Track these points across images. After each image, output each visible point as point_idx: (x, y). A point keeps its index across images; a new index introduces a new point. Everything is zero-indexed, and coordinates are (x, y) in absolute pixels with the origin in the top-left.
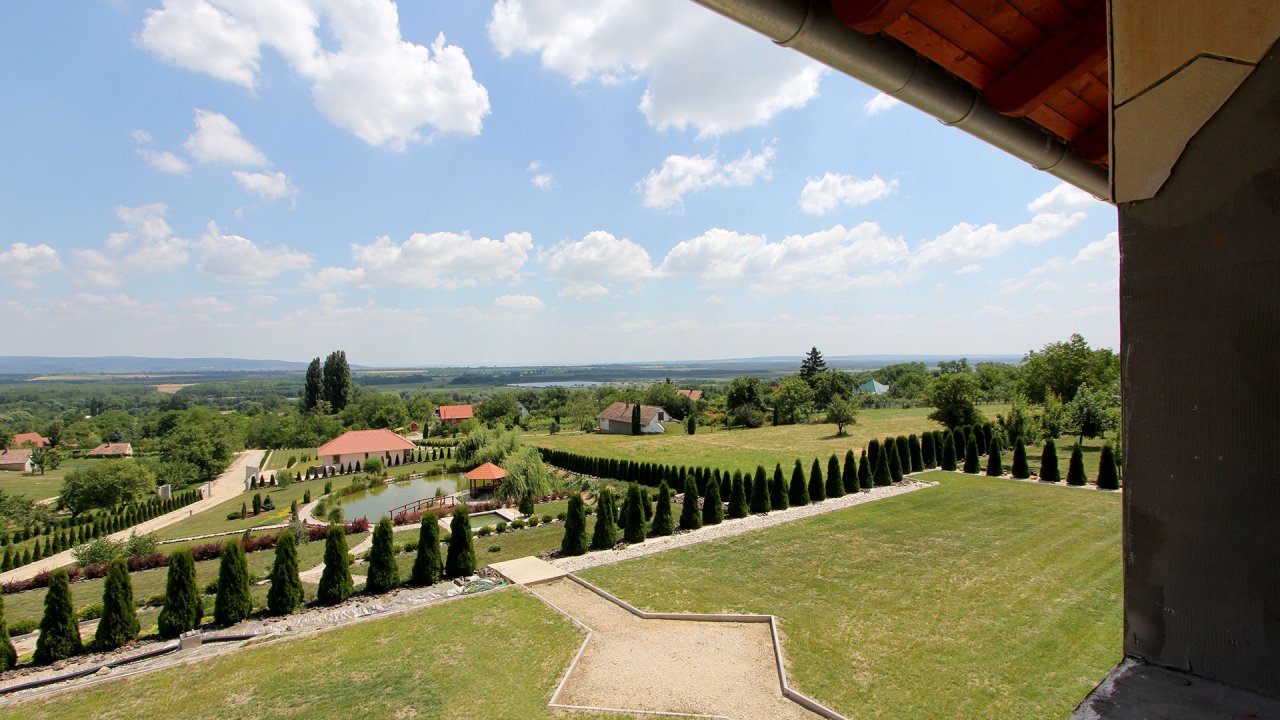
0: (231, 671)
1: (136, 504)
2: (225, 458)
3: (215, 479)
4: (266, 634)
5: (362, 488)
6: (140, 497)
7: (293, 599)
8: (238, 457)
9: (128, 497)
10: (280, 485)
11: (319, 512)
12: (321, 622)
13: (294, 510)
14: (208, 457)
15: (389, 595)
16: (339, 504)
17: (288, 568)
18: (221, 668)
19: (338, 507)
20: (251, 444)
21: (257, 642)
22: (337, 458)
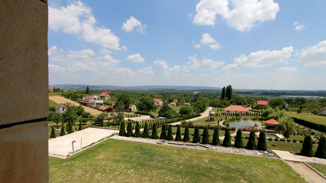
0: (205, 154)
1: (190, 115)
2: (205, 108)
3: (203, 112)
4: (212, 148)
5: (234, 120)
7: (217, 142)
8: (208, 108)
9: (189, 113)
10: (216, 116)
11: (224, 123)
12: (223, 150)
13: (218, 122)
14: (202, 107)
15: (240, 149)
16: (228, 122)
17: (216, 134)
18: (202, 153)
19: (228, 123)
20: (210, 106)
21: (210, 150)
22: (228, 111)
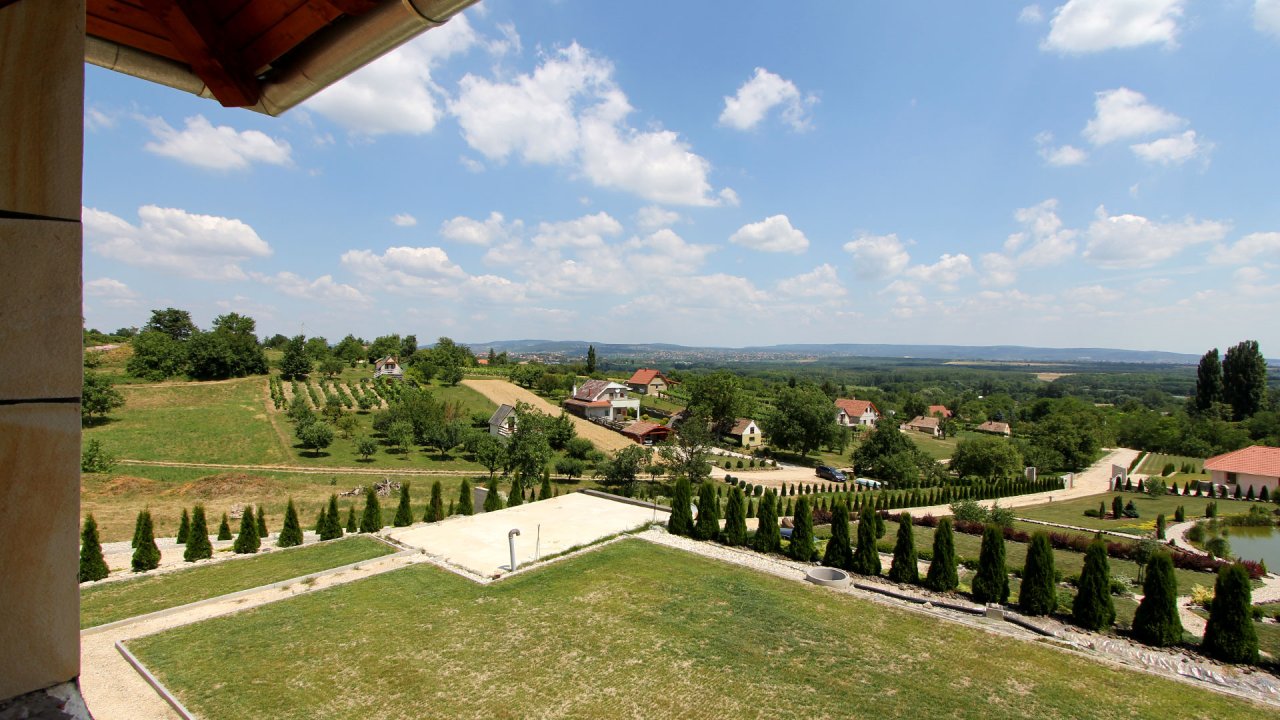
0: (1019, 658)
1: (1006, 479)
2: (1090, 453)
3: (1080, 471)
4: (1064, 639)
5: (1266, 524)
6: (1010, 473)
8: (1107, 453)
9: (999, 471)
10: (1149, 493)
11: (1193, 536)
12: (1131, 657)
13: (1161, 524)
14: (1073, 448)
15: (1238, 670)
16: (1225, 534)
18: (1012, 650)
19: (1220, 537)
20: (1123, 442)
21: (1053, 643)
22: (1231, 477)
